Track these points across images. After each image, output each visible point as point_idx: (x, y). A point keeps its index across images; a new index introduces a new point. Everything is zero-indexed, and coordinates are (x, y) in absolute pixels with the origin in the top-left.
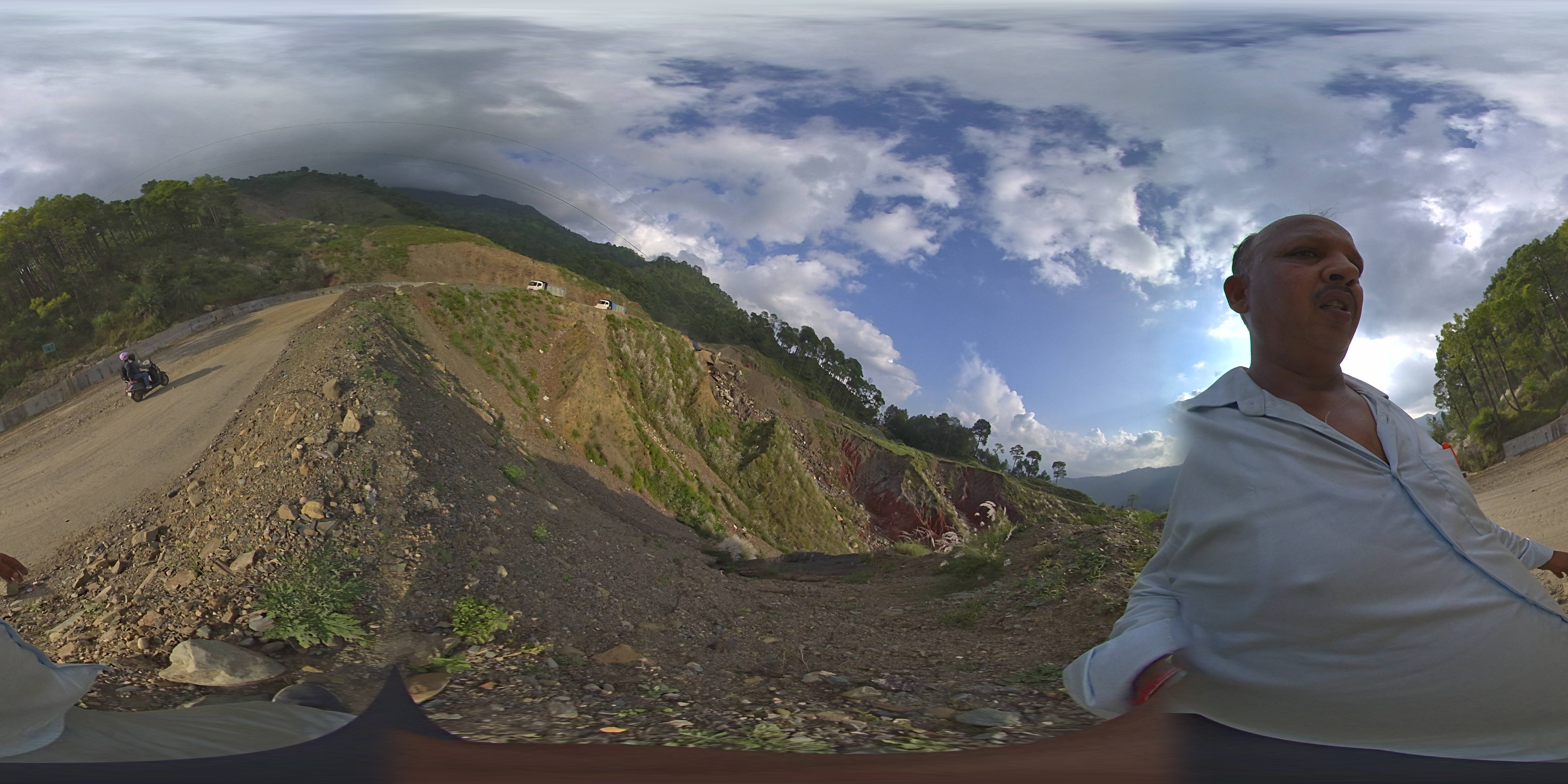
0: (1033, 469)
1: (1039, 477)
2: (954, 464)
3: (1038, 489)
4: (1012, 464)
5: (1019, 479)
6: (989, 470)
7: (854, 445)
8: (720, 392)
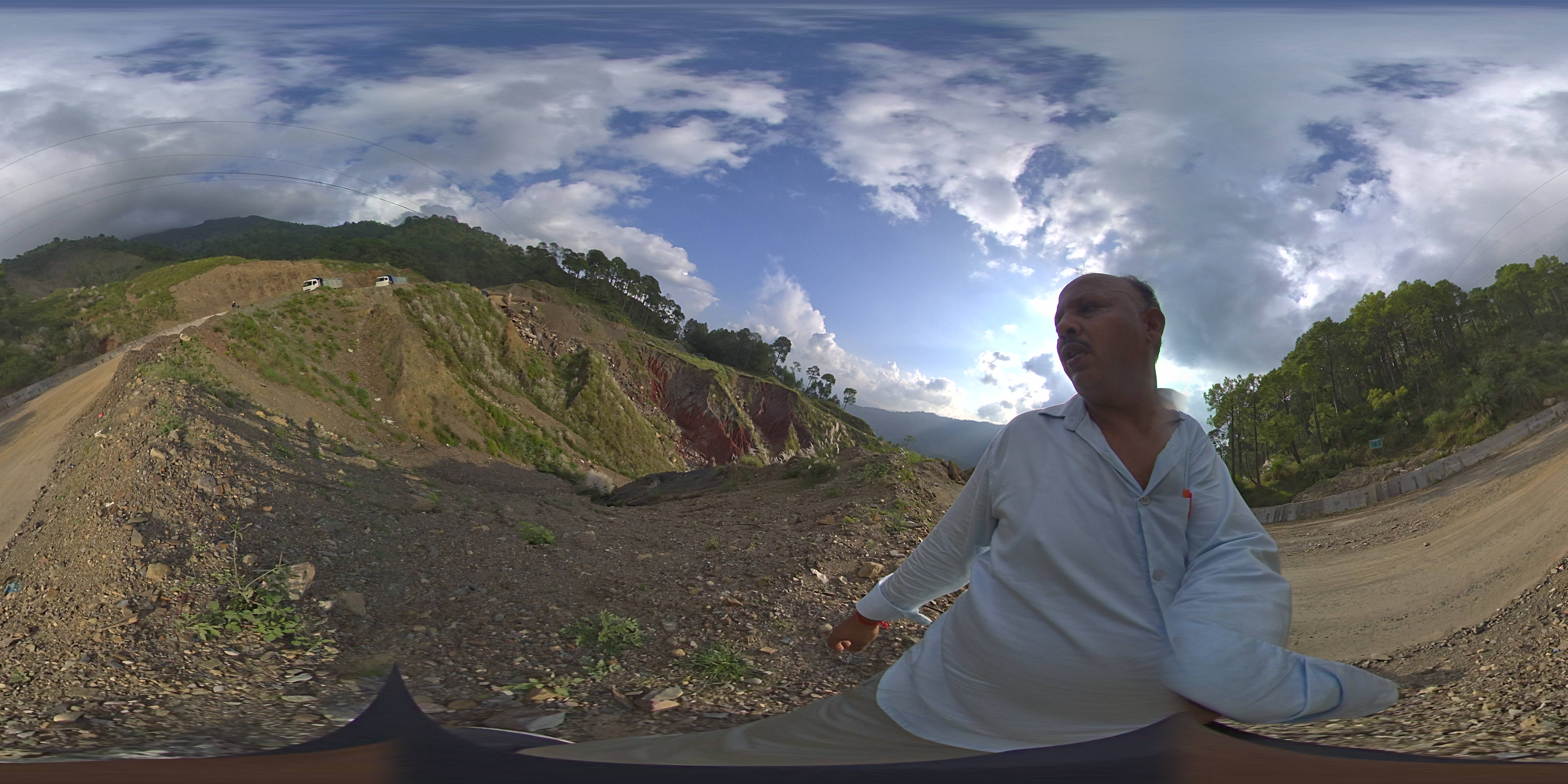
0: (826, 390)
1: (830, 400)
2: (753, 378)
3: (827, 412)
4: (807, 383)
5: (812, 399)
6: (786, 387)
7: (659, 362)
8: (521, 332)
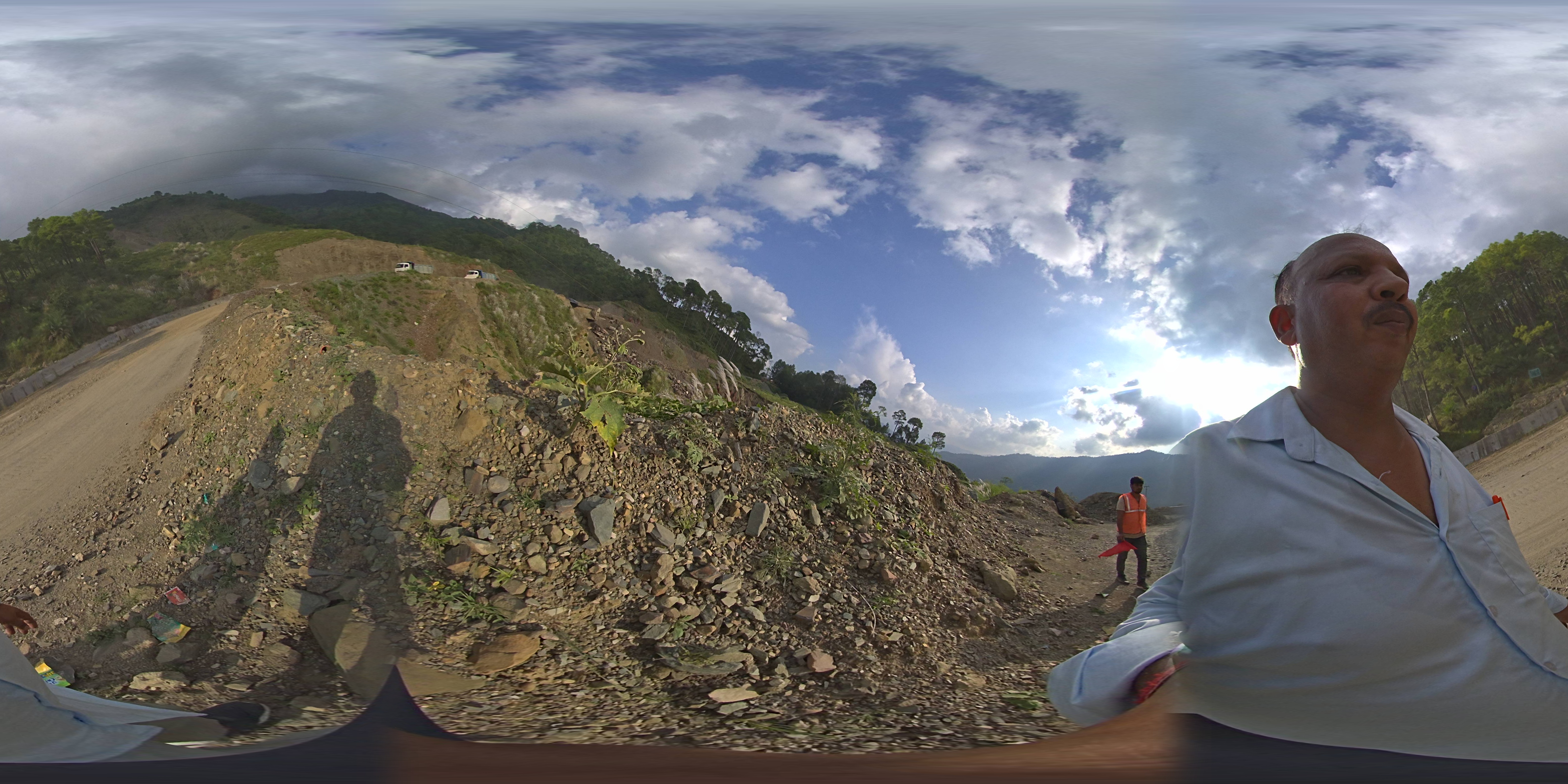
0: (913, 436)
8: (601, 347)
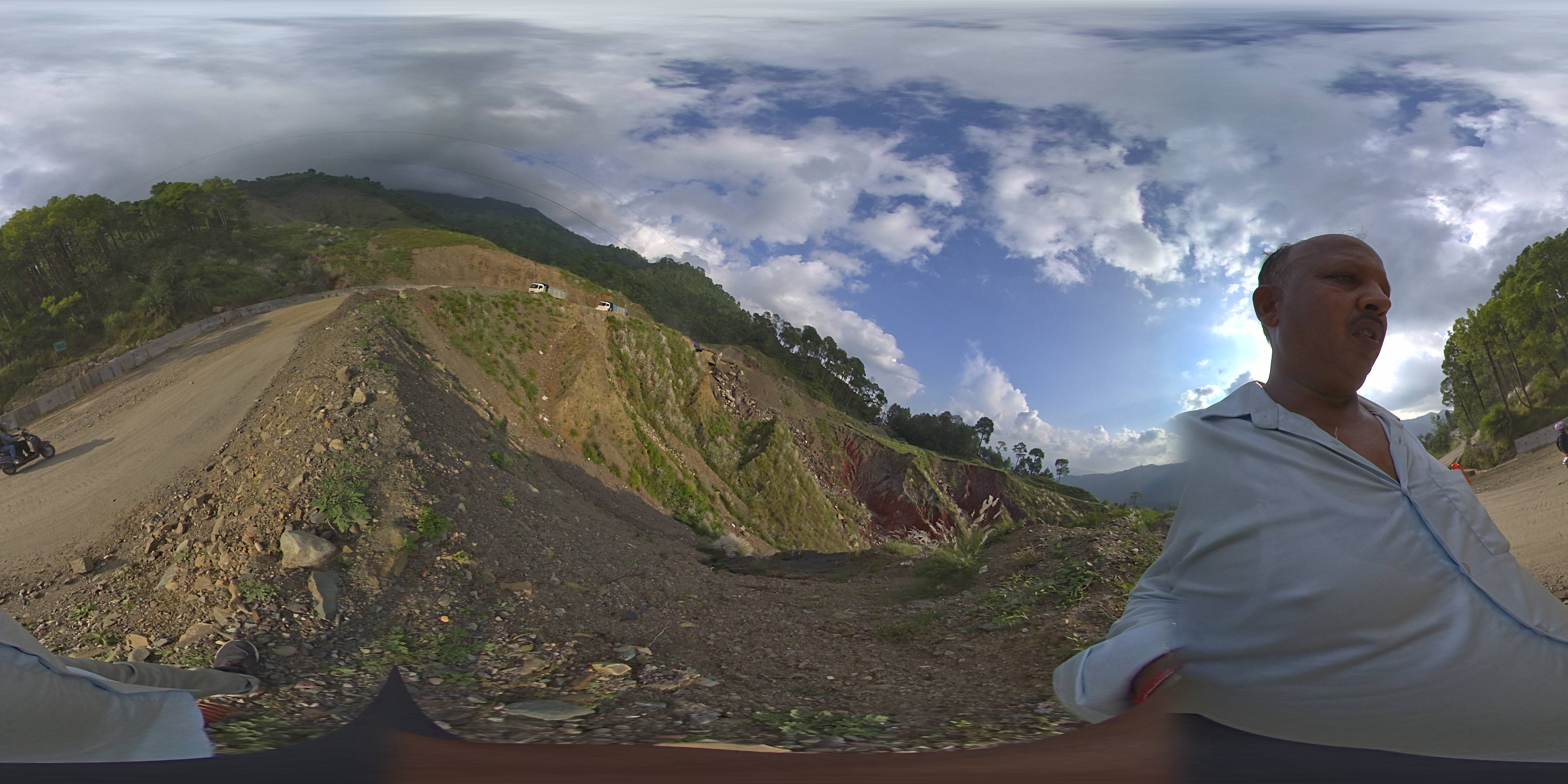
0: (1036, 466)
1: (1041, 474)
2: (956, 462)
3: (1040, 486)
4: (1014, 461)
5: (1021, 477)
6: (992, 468)
7: (856, 444)
8: (721, 392)
